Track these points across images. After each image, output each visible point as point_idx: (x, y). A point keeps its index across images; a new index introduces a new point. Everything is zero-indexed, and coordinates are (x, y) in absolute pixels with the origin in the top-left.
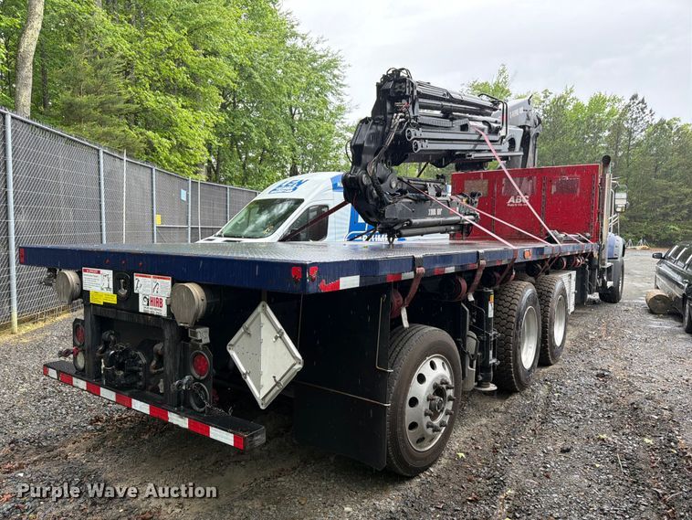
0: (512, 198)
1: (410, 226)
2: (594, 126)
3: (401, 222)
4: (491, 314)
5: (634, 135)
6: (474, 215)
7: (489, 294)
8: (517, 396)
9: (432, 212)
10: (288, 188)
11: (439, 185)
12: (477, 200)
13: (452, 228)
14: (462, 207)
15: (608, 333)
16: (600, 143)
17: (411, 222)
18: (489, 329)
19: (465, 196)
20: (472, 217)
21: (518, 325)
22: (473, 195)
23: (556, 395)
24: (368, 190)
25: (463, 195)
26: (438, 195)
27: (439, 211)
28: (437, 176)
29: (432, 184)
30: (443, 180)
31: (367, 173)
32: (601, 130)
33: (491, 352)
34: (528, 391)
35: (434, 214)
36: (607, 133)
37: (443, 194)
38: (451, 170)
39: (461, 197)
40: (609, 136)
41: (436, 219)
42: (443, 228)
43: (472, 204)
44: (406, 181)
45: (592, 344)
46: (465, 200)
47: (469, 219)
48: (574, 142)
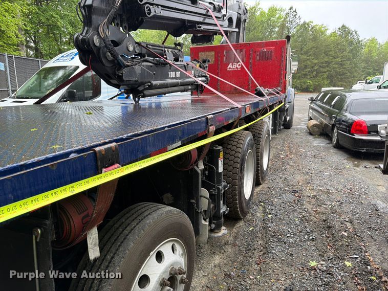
0: (231, 64)
1: (151, 87)
2: (271, 25)
3: (143, 84)
4: (221, 169)
5: (290, 30)
6: (206, 77)
7: (219, 151)
8: (241, 223)
9: (172, 74)
10: (68, 58)
11: (176, 51)
12: (207, 65)
13: (190, 87)
14: (196, 70)
15: (291, 153)
16: (273, 35)
17: (152, 84)
18: (219, 183)
19: (198, 62)
20: (204, 79)
21: (241, 170)
22: (204, 61)
23: (270, 216)
24: (101, 52)
25: (197, 61)
26: (176, 60)
27: (178, 74)
28: (175, 44)
29: (170, 50)
30: (179, 47)
31: (98, 34)
32: (274, 27)
33: (222, 202)
34: (249, 216)
35: (173, 76)
36: (277, 29)
37: (180, 59)
38: (185, 39)
39: (195, 62)
40: (278, 31)
41: (175, 81)
42: (182, 88)
43: (204, 69)
44: (145, 45)
45: (283, 163)
46: (198, 65)
47: (199, 80)
48: (260, 34)
